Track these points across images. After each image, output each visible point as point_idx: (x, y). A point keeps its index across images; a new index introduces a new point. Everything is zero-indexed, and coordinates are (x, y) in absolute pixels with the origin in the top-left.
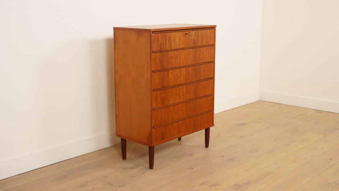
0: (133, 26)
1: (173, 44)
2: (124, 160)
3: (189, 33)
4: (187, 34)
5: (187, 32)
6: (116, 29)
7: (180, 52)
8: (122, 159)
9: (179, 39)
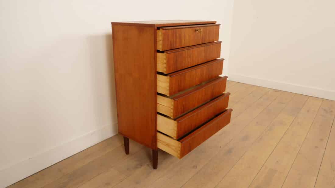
0: (136, 21)
1: (183, 41)
2: (127, 155)
3: (199, 29)
4: (197, 30)
5: (198, 29)
6: (114, 25)
7: (193, 51)
8: (125, 154)
9: (189, 36)
